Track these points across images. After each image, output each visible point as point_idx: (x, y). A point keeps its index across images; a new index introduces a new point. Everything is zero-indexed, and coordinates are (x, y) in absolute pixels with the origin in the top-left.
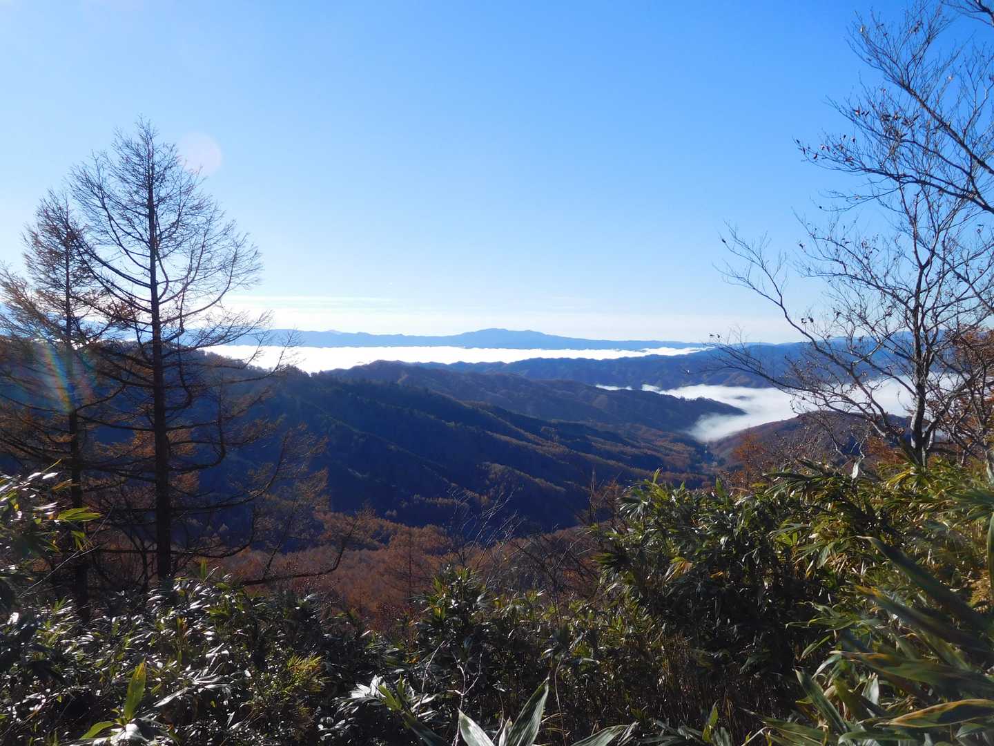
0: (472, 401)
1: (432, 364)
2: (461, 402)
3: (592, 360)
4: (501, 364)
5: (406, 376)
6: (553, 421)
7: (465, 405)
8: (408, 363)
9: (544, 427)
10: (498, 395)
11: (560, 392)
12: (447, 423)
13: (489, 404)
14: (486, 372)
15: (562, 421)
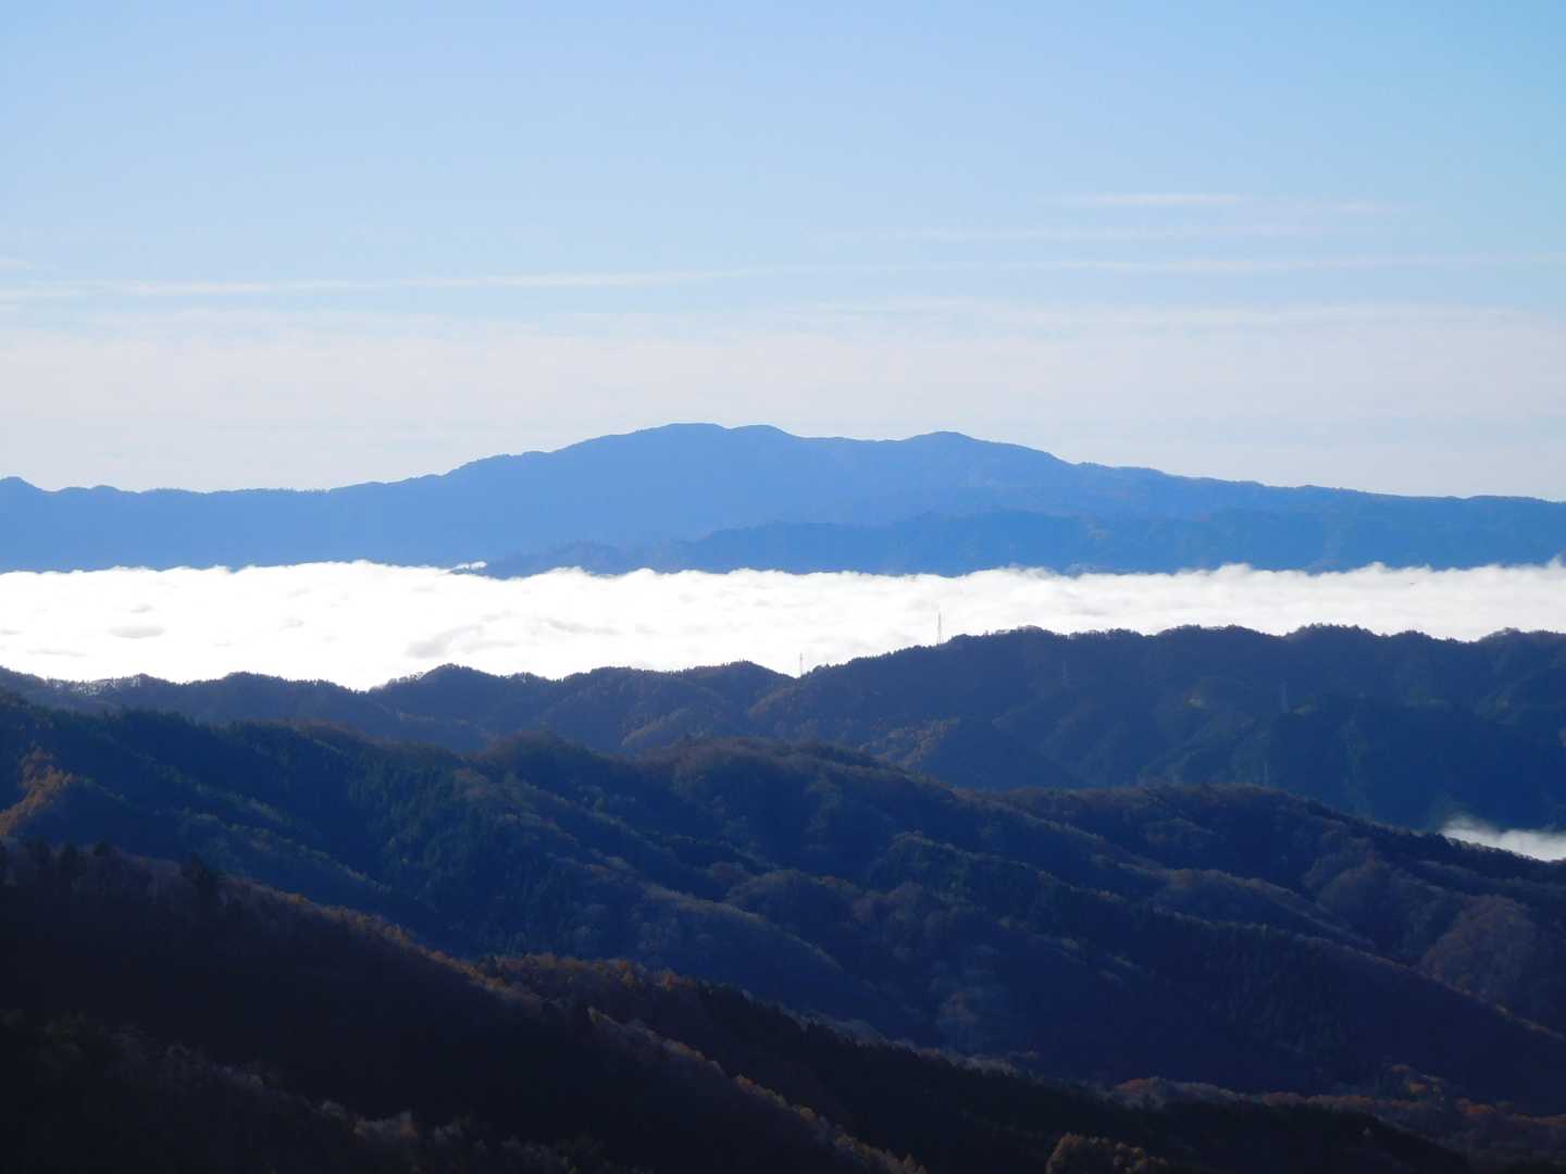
0: (547, 960)
1: (245, 687)
2: (465, 966)
3: (1413, 643)
4: (746, 679)
5: (55, 780)
6: (1136, 1092)
7: (491, 985)
8: (67, 691)
9: (1067, 1140)
10: (727, 907)
11: (1177, 879)
12: (361, 1127)
13: (666, 979)
14: (636, 743)
15: (1201, 1089)
